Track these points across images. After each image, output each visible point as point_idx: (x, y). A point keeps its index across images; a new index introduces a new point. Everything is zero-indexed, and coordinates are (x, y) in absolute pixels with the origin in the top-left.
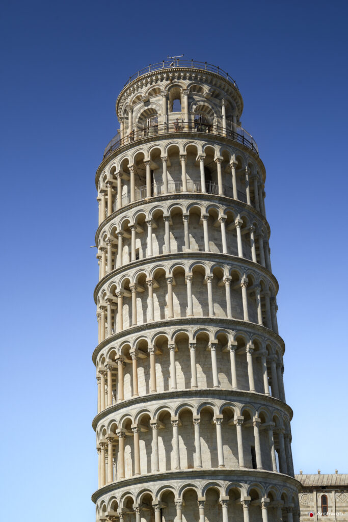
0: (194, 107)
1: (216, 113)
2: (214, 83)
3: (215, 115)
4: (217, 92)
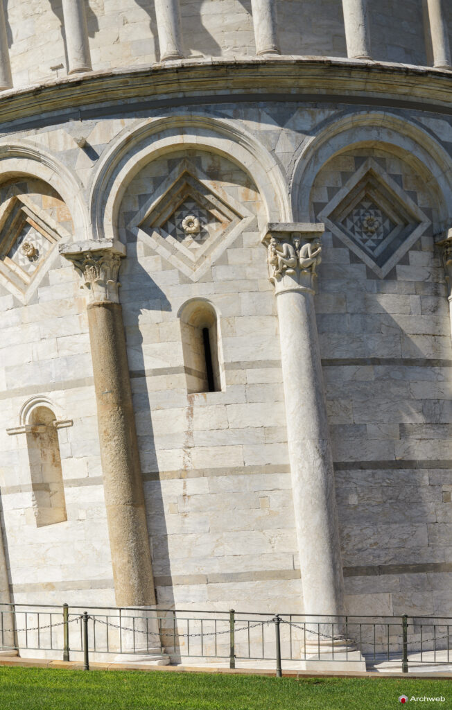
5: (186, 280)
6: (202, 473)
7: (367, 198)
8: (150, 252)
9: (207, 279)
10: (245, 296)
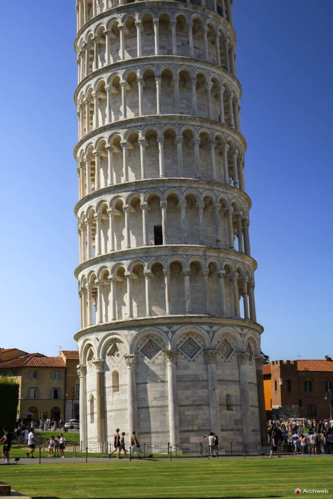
5: (114, 367)
6: (114, 410)
7: (151, 344)
8: (108, 361)
9: (117, 366)
10: (123, 370)
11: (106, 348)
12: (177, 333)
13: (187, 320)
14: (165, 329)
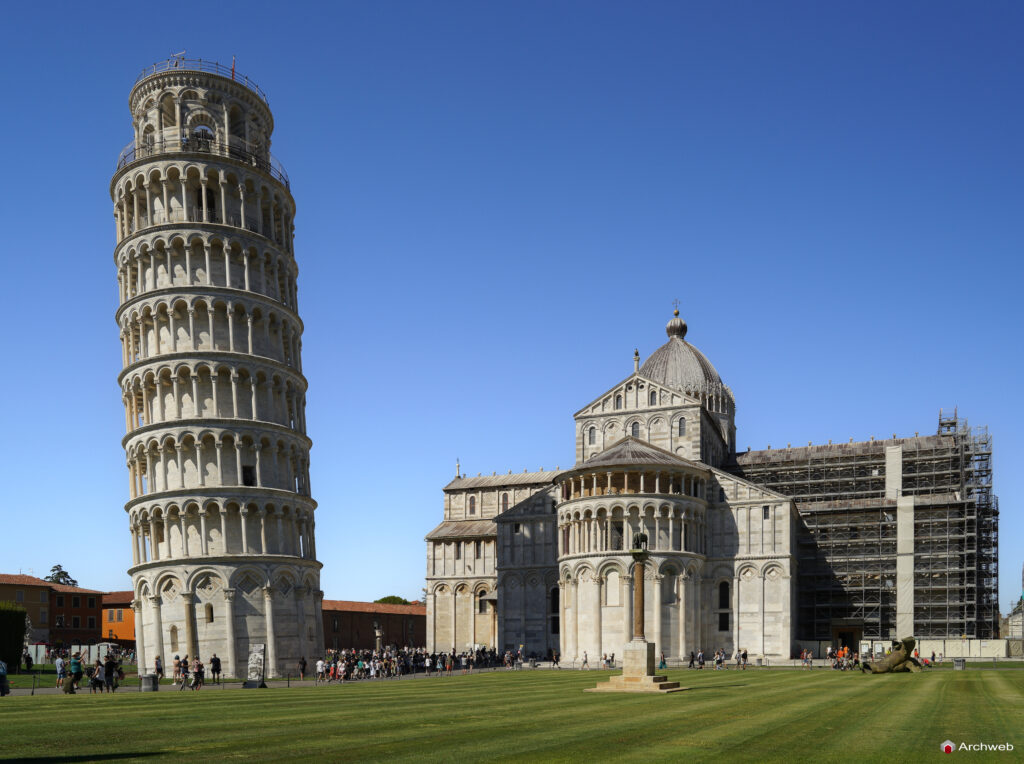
0: (190, 118)
1: (217, 121)
2: (211, 85)
3: (216, 125)
4: (217, 96)
5: (206, 599)
6: (207, 640)
7: (249, 581)
8: (199, 593)
9: (211, 599)
10: (220, 603)
11: (196, 581)
12: (275, 571)
13: (283, 561)
14: (265, 567)
